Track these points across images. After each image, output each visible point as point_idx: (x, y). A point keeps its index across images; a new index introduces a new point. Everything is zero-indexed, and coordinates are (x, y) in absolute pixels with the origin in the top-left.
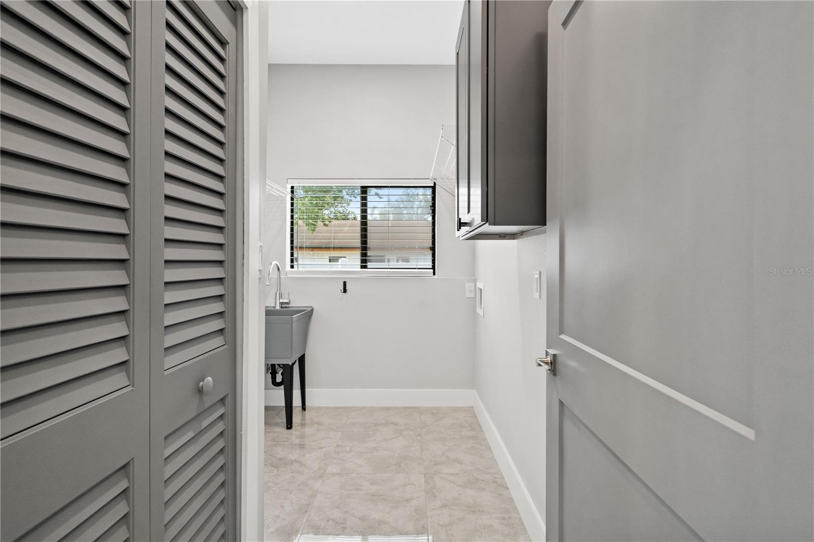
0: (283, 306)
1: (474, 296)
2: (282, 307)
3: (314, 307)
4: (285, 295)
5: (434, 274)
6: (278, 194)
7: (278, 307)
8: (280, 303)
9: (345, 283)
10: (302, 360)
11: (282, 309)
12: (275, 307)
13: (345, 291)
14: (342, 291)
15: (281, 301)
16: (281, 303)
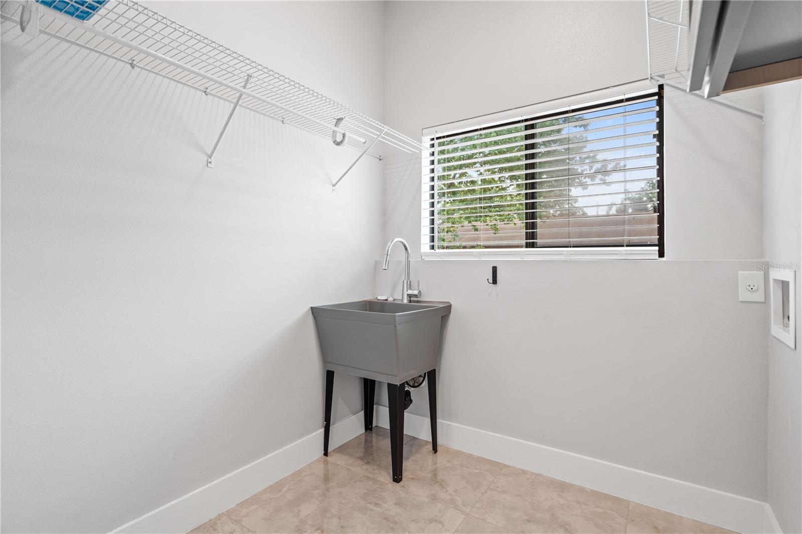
0: (412, 299)
1: (763, 300)
2: (410, 301)
3: (452, 303)
4: (414, 285)
5: (661, 254)
6: (411, 151)
7: (405, 301)
8: (408, 295)
9: (495, 270)
10: (432, 377)
11: (411, 304)
12: (402, 300)
13: (495, 281)
14: (491, 281)
15: (410, 292)
16: (410, 296)
